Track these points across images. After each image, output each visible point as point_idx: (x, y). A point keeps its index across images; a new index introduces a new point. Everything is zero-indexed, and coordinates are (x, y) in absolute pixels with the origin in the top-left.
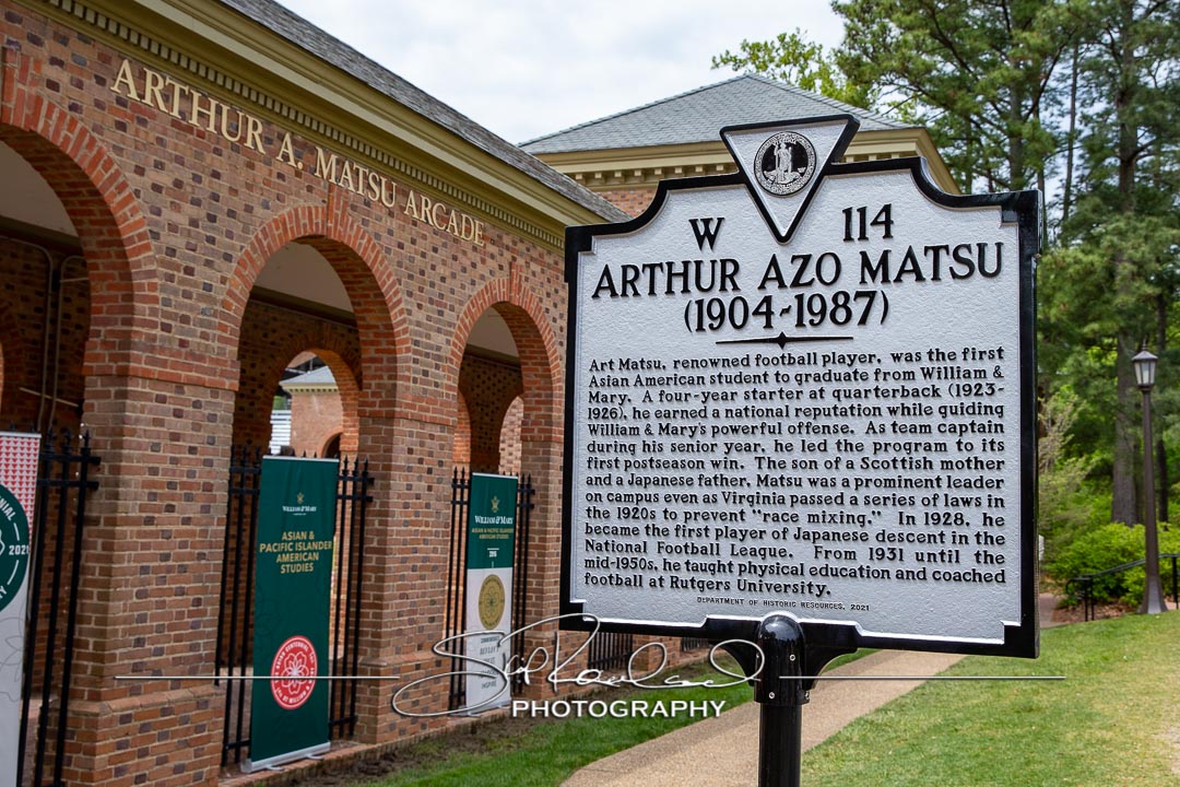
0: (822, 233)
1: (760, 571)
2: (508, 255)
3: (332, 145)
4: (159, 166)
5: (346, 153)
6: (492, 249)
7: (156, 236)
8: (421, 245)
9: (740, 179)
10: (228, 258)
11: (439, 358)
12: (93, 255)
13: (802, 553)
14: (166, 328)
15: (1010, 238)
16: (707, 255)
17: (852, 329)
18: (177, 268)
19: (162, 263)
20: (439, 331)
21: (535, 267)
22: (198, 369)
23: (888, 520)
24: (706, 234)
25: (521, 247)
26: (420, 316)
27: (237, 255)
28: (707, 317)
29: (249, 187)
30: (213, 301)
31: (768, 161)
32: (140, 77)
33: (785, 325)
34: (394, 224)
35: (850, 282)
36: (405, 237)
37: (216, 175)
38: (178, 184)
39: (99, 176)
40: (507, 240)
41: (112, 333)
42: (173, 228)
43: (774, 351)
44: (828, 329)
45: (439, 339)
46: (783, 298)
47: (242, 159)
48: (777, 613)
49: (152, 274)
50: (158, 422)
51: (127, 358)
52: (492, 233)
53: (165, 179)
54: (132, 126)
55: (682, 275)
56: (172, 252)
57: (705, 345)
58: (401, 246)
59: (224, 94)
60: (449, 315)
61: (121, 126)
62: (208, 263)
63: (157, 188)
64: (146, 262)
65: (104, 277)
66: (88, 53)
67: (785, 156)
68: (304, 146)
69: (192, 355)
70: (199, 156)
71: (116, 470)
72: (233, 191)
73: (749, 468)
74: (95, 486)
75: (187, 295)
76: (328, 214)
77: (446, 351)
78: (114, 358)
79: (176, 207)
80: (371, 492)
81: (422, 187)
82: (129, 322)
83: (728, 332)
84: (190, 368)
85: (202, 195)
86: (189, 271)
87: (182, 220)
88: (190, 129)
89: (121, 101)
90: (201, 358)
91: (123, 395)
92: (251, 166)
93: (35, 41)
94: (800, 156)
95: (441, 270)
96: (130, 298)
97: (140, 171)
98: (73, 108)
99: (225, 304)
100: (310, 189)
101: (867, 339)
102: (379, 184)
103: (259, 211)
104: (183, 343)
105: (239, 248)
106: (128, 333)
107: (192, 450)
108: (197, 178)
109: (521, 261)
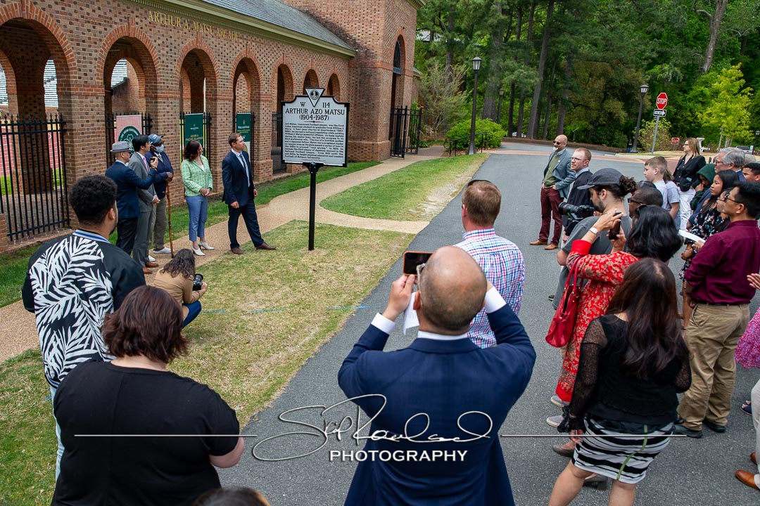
0: (319, 106)
1: (311, 155)
2: (245, 41)
3: (196, 20)
4: (159, 38)
5: (201, 21)
6: (241, 41)
7: (160, 58)
8: (222, 44)
9: (308, 96)
10: (175, 60)
11: (227, 79)
12: (145, 65)
13: (316, 153)
14: (164, 83)
15: (345, 109)
16: (303, 108)
17: (324, 121)
18: (164, 66)
19: (162, 66)
20: (227, 71)
21: (254, 44)
22: (172, 93)
23: (328, 149)
24: (303, 105)
25: (249, 38)
26: (222, 67)
27: (177, 59)
28: (303, 117)
29: (178, 38)
30: (173, 73)
31: (312, 94)
32: (153, 14)
33: (314, 119)
34: (213, 40)
35: (324, 114)
36: (216, 43)
37: (171, 37)
38: (163, 42)
39: (147, 45)
40: (245, 37)
41: (152, 86)
42: (163, 55)
43: (312, 123)
44: (320, 121)
45: (227, 73)
46: (314, 115)
47: (176, 31)
48: (313, 161)
49: (160, 69)
50: (164, 109)
51: (157, 93)
52: (241, 35)
53: (160, 42)
54: (153, 29)
55: (299, 111)
56: (163, 62)
57: (303, 122)
58: (216, 46)
59: (171, 13)
60: (230, 65)
61: (151, 30)
62: (171, 63)
63: (159, 45)
64: (158, 66)
65: (148, 71)
66: (142, 11)
67: (314, 93)
68: (190, 22)
69: (170, 90)
70: (167, 33)
71: (157, 122)
72: (175, 41)
73: (309, 140)
74: (151, 126)
75: (167, 73)
76: (197, 42)
77: (229, 77)
78: (153, 93)
79: (163, 49)
80: (211, 122)
81: (220, 26)
82: (156, 83)
83: (306, 120)
84: (170, 93)
85: (169, 44)
86: (167, 66)
87: (164, 52)
88: (164, 26)
89: (150, 23)
90: (171, 90)
91: (157, 102)
92: (178, 32)
93: (133, 12)
94: (317, 94)
95: (227, 51)
96: (156, 77)
97: (155, 41)
98: (142, 28)
99: (176, 74)
100: (192, 35)
101: (325, 122)
102: (209, 28)
103: (181, 45)
104: (168, 87)
105: (177, 57)
106: (156, 86)
107: (172, 115)
108: (167, 40)
109: (249, 43)
